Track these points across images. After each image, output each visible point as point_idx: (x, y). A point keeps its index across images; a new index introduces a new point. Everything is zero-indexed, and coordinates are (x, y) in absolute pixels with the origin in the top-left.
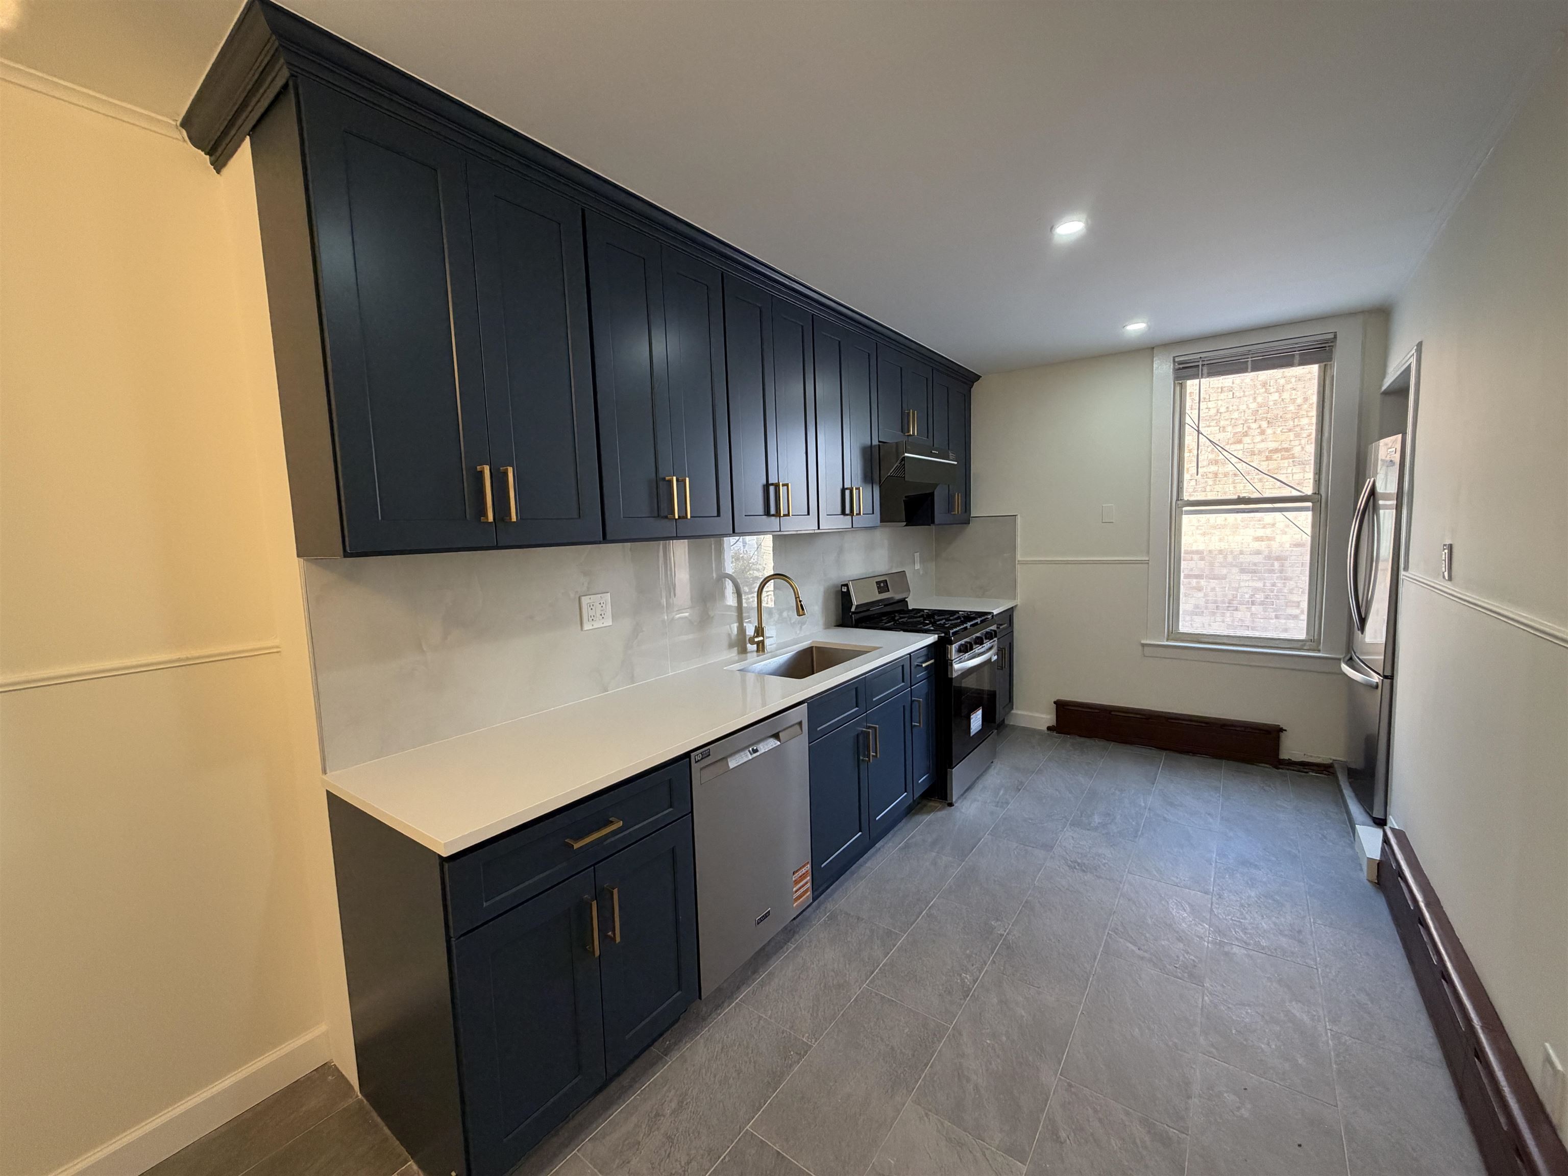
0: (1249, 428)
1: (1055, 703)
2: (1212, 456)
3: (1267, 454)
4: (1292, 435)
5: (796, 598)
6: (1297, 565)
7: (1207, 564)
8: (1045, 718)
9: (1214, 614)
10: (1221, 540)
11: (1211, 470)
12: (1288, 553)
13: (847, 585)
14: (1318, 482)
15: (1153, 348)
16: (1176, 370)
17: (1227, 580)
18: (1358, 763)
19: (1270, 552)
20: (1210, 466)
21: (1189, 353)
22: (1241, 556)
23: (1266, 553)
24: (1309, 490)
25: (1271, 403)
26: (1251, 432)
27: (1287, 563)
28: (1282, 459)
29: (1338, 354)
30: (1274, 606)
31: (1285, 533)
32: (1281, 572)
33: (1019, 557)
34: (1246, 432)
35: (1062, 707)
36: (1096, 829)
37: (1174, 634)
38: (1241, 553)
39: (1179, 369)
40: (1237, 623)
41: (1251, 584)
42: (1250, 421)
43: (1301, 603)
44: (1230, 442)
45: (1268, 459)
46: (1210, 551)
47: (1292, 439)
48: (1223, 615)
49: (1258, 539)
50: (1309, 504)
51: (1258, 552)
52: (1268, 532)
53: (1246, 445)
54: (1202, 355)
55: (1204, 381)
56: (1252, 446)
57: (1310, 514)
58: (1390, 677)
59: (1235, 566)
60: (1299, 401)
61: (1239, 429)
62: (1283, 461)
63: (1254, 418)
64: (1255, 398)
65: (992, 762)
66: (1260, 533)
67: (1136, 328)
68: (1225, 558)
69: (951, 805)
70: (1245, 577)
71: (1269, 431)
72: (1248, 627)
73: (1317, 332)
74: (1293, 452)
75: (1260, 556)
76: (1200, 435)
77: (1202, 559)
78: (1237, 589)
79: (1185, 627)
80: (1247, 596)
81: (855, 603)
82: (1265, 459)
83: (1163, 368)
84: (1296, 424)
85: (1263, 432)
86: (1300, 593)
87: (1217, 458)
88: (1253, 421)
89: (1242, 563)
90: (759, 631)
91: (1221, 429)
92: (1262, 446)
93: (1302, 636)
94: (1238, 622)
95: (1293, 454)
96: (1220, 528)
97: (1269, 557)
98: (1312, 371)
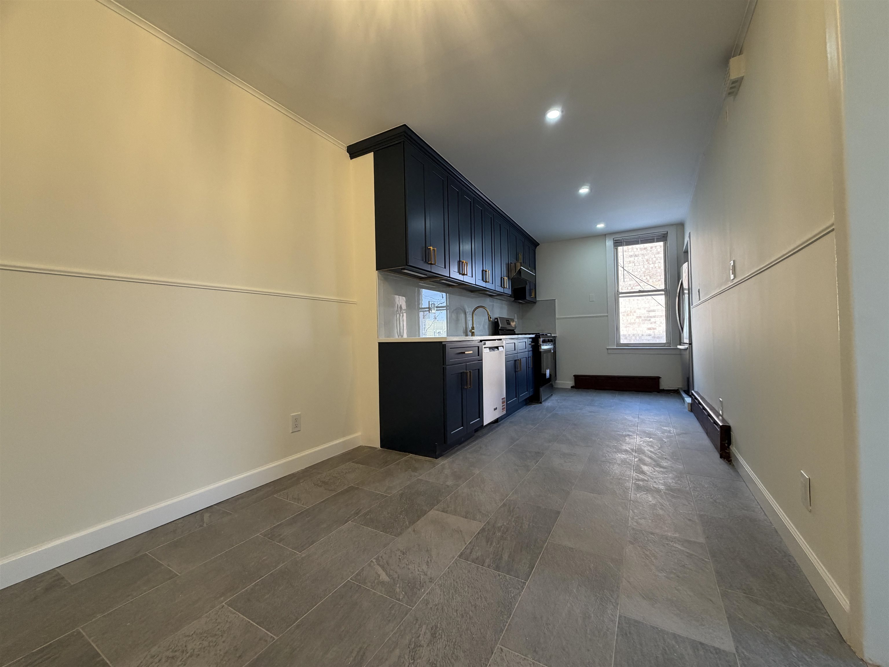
1: (574, 376)
5: (488, 315)
8: (571, 383)
10: (633, 329)
13: (497, 319)
14: (666, 284)
15: (606, 235)
16: (614, 243)
18: (686, 389)
19: (655, 334)
21: (618, 237)
23: (653, 335)
24: (663, 288)
25: (651, 268)
29: (669, 238)
31: (660, 326)
33: (557, 316)
35: (577, 378)
36: (597, 406)
37: (619, 344)
38: (643, 335)
39: (615, 243)
44: (635, 285)
46: (629, 335)
49: (649, 329)
50: (663, 293)
51: (650, 335)
52: (653, 326)
54: (623, 238)
55: (624, 247)
57: (664, 296)
58: (691, 344)
63: (644, 274)
65: (552, 395)
66: (650, 326)
67: (601, 226)
68: (636, 338)
69: (541, 403)
73: (662, 231)
75: (651, 337)
76: (625, 271)
79: (622, 342)
81: (500, 325)
83: (609, 243)
90: (473, 328)
96: (632, 324)
98: (662, 244)
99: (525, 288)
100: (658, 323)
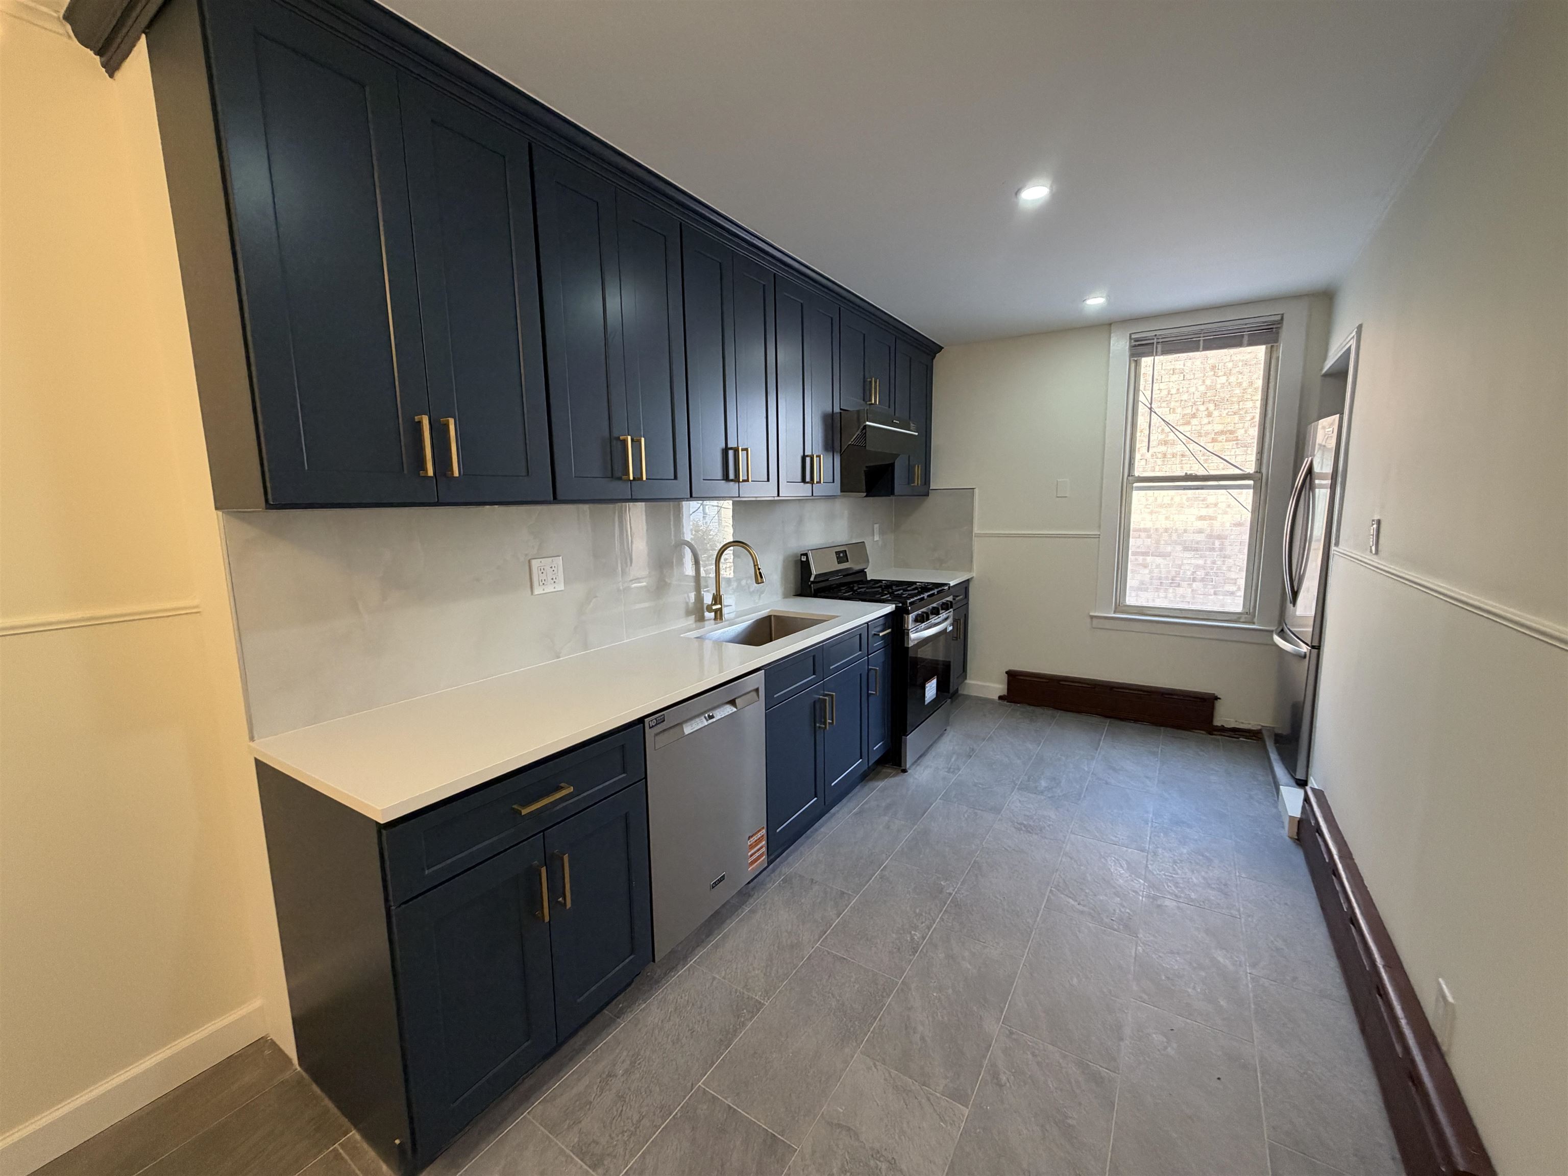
0: (1198, 410)
1: (1007, 673)
2: (1162, 437)
3: (1213, 436)
4: (1236, 417)
5: (755, 566)
6: (1237, 544)
7: (1153, 542)
8: (996, 687)
9: (1157, 590)
10: (1167, 518)
11: (1160, 451)
12: (1226, 533)
13: (806, 555)
14: (1260, 461)
15: (1110, 324)
16: (1132, 347)
17: (1171, 557)
18: (1285, 730)
19: (1212, 530)
20: (1160, 446)
21: (1144, 330)
22: (1185, 534)
24: (1251, 468)
25: (1219, 386)
26: (1200, 414)
27: (1227, 543)
28: (1226, 441)
29: (1284, 334)
30: (1214, 583)
31: (1226, 513)
32: (1221, 550)
33: (976, 530)
34: (1194, 413)
35: (1013, 677)
36: (1042, 792)
37: (1120, 606)
38: (1185, 531)
39: (1135, 346)
40: (1178, 599)
41: (1193, 561)
42: (1198, 403)
43: (1238, 580)
45: (1214, 440)
47: (1236, 422)
48: (1166, 590)
49: (1201, 518)
50: (1251, 482)
51: (1200, 531)
52: (1211, 512)
53: (1194, 427)
54: (1158, 333)
55: (1158, 359)
56: (1199, 428)
57: (1251, 491)
58: (1317, 647)
59: (1180, 544)
60: (1245, 385)
61: (1188, 411)
62: (1228, 443)
63: (1202, 400)
64: (1204, 381)
65: (946, 730)
66: (1204, 512)
67: (1095, 302)
68: (1170, 536)
69: (904, 771)
70: (1187, 554)
71: (1216, 413)
72: (1189, 602)
73: (1267, 313)
74: (1236, 435)
75: (1203, 534)
76: (1153, 413)
77: (1149, 537)
78: (1180, 566)
79: (1131, 600)
80: (1189, 573)
81: (814, 572)
82: (1210, 440)
83: (1120, 345)
84: (1241, 407)
85: (1210, 415)
86: (1238, 571)
87: (1166, 439)
88: (1201, 403)
89: (1185, 541)
90: (717, 599)
91: (1172, 410)
92: (1209, 428)
93: (1239, 609)
94: (1180, 598)
95: (1237, 437)
97: (1210, 536)
98: (1260, 352)
99: (892, 465)
100: (1222, 506)
